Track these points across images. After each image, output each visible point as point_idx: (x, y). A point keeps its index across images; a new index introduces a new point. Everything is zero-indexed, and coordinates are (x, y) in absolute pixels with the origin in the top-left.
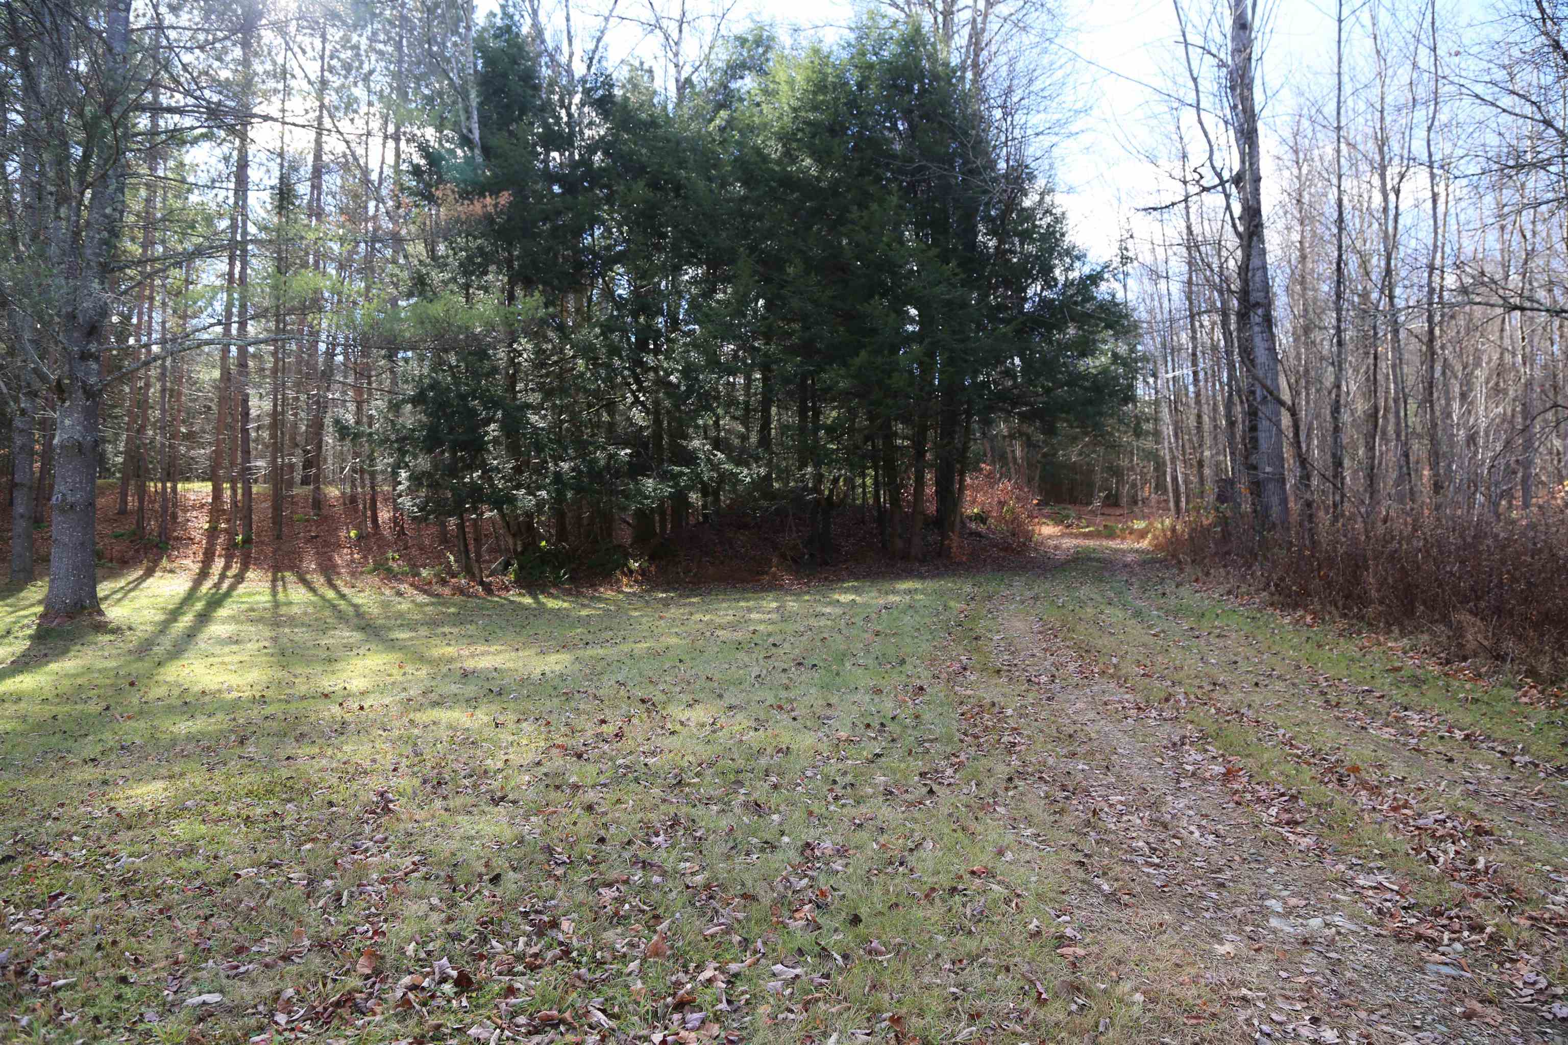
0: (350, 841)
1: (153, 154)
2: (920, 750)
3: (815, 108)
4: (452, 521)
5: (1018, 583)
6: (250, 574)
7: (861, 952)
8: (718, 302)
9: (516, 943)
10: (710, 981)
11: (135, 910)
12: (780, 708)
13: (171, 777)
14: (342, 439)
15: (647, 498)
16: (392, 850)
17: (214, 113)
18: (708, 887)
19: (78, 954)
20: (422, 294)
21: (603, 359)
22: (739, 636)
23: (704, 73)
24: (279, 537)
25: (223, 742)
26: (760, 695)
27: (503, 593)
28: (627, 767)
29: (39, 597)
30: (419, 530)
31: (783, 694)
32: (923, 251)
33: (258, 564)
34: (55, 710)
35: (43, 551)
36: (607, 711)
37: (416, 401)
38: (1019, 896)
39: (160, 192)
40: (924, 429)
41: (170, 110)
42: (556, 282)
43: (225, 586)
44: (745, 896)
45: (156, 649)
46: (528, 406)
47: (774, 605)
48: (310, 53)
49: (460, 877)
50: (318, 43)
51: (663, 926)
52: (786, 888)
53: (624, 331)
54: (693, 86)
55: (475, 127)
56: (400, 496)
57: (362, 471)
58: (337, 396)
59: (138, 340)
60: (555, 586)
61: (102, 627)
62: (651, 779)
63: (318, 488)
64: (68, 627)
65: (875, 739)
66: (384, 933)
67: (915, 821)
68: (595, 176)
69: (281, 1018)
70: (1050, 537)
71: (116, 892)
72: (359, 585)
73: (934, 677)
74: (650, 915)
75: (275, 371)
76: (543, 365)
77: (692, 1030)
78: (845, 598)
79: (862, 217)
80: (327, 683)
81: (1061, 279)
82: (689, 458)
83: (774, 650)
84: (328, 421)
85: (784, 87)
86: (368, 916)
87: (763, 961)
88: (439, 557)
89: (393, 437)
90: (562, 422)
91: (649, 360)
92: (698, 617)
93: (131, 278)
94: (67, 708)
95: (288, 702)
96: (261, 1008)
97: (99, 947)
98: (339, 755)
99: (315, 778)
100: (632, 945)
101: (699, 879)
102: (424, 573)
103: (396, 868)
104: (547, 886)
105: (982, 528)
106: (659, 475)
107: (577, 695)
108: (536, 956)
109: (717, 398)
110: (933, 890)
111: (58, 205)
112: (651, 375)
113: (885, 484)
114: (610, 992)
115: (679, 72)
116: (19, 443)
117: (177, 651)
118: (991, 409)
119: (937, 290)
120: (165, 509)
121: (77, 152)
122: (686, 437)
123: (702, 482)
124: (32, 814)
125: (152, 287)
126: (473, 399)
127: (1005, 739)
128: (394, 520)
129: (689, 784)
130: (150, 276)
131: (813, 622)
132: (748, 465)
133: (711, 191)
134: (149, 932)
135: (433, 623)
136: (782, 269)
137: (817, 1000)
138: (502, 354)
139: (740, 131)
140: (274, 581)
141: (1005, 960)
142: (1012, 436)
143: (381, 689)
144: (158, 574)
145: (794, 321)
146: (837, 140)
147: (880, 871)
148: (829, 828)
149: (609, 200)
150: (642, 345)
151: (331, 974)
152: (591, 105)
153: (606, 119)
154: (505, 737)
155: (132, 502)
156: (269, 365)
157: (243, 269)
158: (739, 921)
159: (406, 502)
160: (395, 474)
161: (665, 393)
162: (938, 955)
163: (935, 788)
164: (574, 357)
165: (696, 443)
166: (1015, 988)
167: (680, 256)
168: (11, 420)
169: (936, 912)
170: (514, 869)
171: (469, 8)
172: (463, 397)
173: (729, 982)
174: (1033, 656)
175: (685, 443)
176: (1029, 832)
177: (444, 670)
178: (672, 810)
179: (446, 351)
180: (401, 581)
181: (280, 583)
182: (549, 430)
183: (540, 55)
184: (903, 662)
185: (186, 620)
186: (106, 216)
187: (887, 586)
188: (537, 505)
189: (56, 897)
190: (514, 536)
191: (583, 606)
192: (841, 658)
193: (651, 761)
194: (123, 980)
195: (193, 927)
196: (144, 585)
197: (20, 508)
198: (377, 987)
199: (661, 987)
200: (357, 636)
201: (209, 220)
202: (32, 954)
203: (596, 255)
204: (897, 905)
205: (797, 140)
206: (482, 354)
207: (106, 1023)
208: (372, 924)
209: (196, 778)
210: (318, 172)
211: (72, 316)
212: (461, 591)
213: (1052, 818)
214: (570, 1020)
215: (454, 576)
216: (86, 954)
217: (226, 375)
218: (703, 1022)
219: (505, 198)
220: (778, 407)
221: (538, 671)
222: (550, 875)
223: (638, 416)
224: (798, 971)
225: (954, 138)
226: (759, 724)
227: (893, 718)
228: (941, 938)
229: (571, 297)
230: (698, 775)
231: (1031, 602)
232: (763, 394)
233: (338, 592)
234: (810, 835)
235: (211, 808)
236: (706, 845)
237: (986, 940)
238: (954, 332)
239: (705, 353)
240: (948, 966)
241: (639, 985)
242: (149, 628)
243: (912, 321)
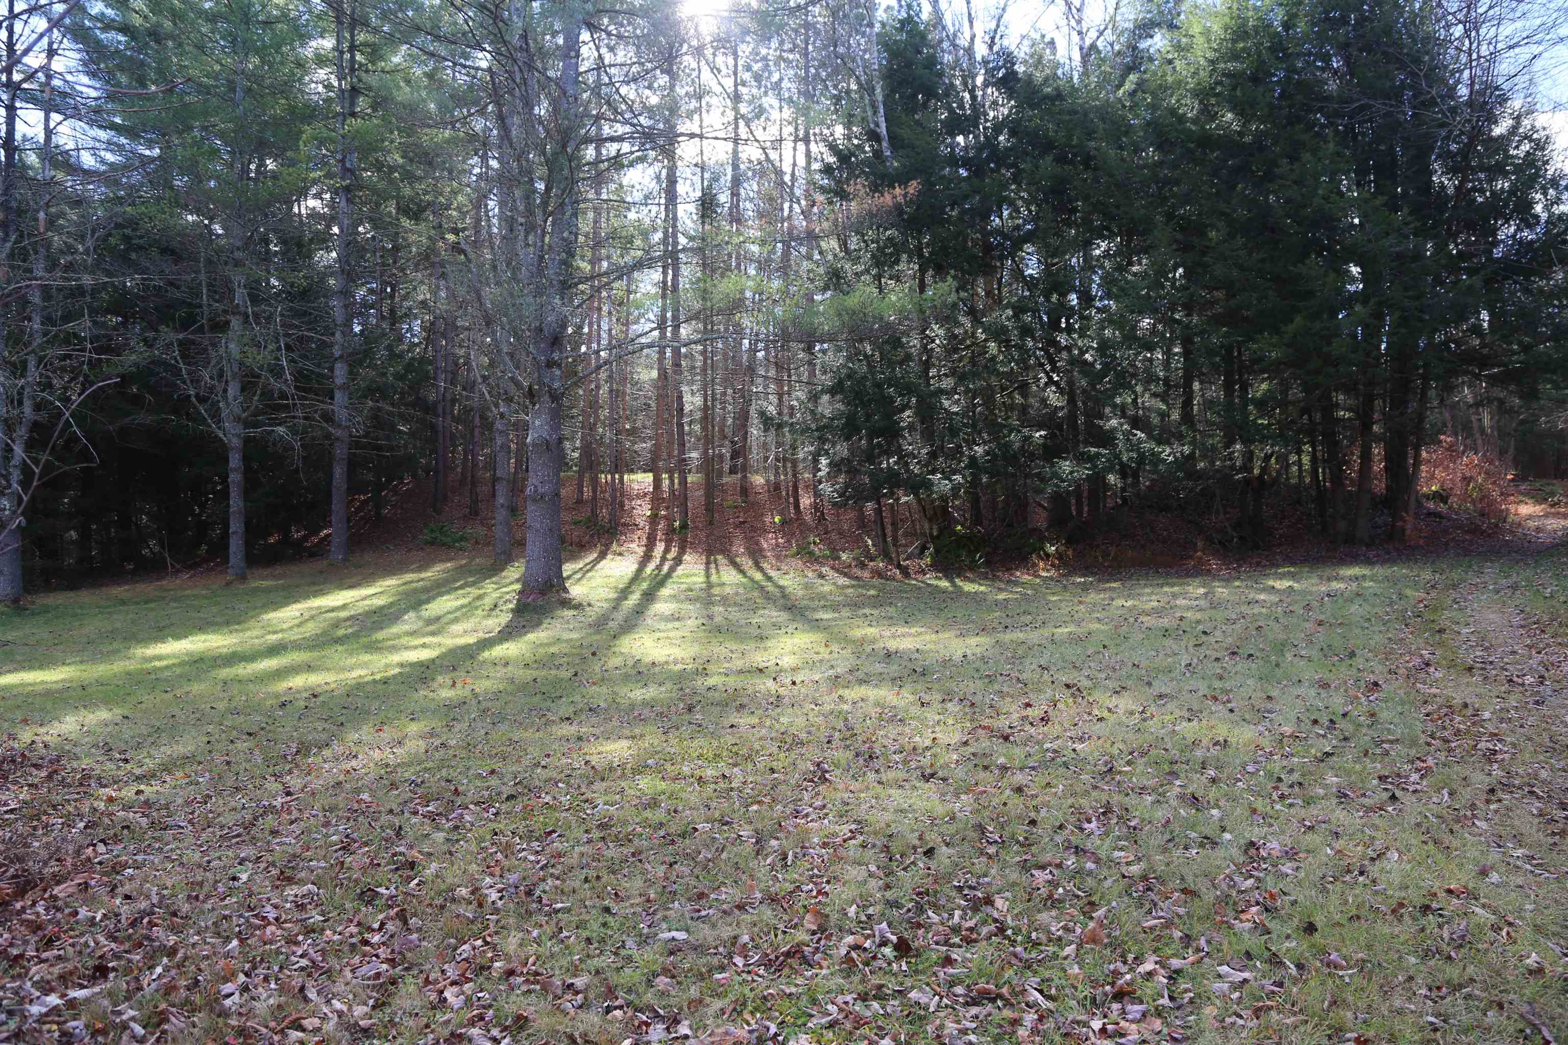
0: (791, 806)
1: (599, 180)
2: (1378, 751)
3: (1235, 56)
4: (870, 506)
5: (1491, 571)
6: (686, 557)
7: (1318, 964)
8: (1135, 275)
9: (951, 916)
10: (1150, 974)
11: (612, 852)
12: (1215, 698)
13: (633, 737)
14: (766, 430)
15: (1063, 481)
16: (830, 816)
17: (647, 137)
18: (1145, 878)
19: (570, 884)
20: (837, 287)
21: (1015, 339)
22: (1165, 622)
23: (1109, 36)
24: (711, 523)
25: (673, 709)
26: (1193, 684)
27: (920, 577)
28: (1055, 751)
29: (517, 576)
30: (838, 515)
31: (1217, 684)
32: (1366, 201)
33: (694, 548)
34: (535, 673)
35: (519, 536)
36: (1031, 695)
37: (832, 391)
38: (1510, 924)
39: (604, 215)
40: (1369, 399)
41: (612, 139)
42: (966, 266)
43: (666, 568)
44: (1184, 891)
45: (611, 624)
46: (941, 391)
47: (1202, 591)
48: (724, 71)
49: (895, 847)
50: (731, 60)
51: (1100, 913)
52: (1230, 887)
53: (1035, 311)
54: (1099, 52)
55: (881, 119)
56: (820, 482)
57: (785, 459)
58: (760, 389)
59: (589, 348)
60: (971, 569)
61: (566, 603)
62: (1080, 765)
63: (745, 477)
64: (540, 602)
65: (1324, 736)
66: (827, 894)
67: (1376, 828)
68: (999, 157)
69: (739, 961)
70: (1530, 517)
71: (596, 834)
72: (784, 567)
73: (1390, 672)
74: (1085, 901)
75: (704, 370)
76: (956, 350)
77: (1132, 1021)
78: (1282, 584)
79: (1292, 170)
80: (760, 659)
81: (1544, 216)
82: (1106, 439)
83: (1204, 638)
84: (753, 413)
85: (1200, 40)
86: (812, 877)
87: (1206, 960)
88: (857, 542)
89: (813, 426)
90: (974, 406)
91: (1063, 339)
92: (1119, 602)
93: (583, 292)
94: (544, 673)
95: (727, 675)
96: (721, 949)
97: (586, 880)
98: (777, 726)
99: (757, 746)
100: (1066, 929)
101: (1135, 869)
102: (844, 556)
103: (835, 835)
104: (980, 863)
105: (1442, 508)
106: (1075, 457)
107: (1000, 678)
108: (971, 929)
109: (1134, 375)
110: (1401, 905)
111: (527, 233)
112: (1064, 355)
113: (1324, 461)
114: (1047, 974)
115: (1082, 39)
116: (499, 442)
117: (629, 625)
118: (1456, 373)
119: (1386, 242)
120: (614, 498)
121: (541, 186)
122: (1101, 416)
123: (1121, 464)
124: (526, 762)
125: (600, 298)
126: (889, 386)
127: (1482, 745)
128: (815, 507)
129: (1120, 772)
130: (599, 290)
131: (1244, 609)
132: (1170, 444)
133: (1123, 160)
134: (625, 871)
135: (855, 605)
136: (1203, 235)
137: (1270, 1008)
138: (915, 342)
139: (1152, 93)
140: (708, 563)
141: (1495, 995)
142: (1478, 404)
143: (811, 665)
144: (609, 557)
145: (1217, 289)
146: (1261, 89)
147: (1336, 879)
148: (1276, 827)
149: (1016, 179)
150: (1054, 325)
151: (781, 926)
152: (994, 84)
153: (1010, 98)
154: (931, 716)
155: (587, 493)
156: (699, 364)
157: (675, 276)
158: (1180, 916)
159: (826, 488)
160: (816, 461)
161: (1080, 372)
162: (1411, 978)
163: (1398, 793)
164: (986, 340)
165: (1114, 422)
166: (1511, 1029)
167: (1091, 230)
168: (492, 424)
169: (1406, 929)
170: (947, 845)
171: (871, 7)
172: (879, 385)
173: (1170, 978)
174: (1514, 653)
175: (1101, 423)
176: (1519, 852)
177: (868, 649)
178: (1104, 797)
179: (861, 341)
180: (822, 564)
181: (713, 566)
182: (964, 414)
183: (941, 41)
184: (1352, 655)
185: (634, 599)
186: (563, 239)
187: (1328, 572)
188: (952, 489)
189: (550, 833)
190: (930, 520)
191: (1000, 589)
192: (1281, 647)
193: (1079, 747)
194: (607, 910)
195: (661, 870)
196: (599, 566)
197: (501, 500)
198: (822, 942)
199: (1098, 974)
200: (784, 616)
201: (645, 234)
202: (535, 879)
203: (1006, 237)
204: (1358, 917)
205: (1217, 95)
206: (896, 343)
207: (596, 945)
208: (815, 884)
209: (652, 738)
210: (737, 182)
211: (540, 330)
212: (879, 574)
213: (1550, 840)
214: (1007, 996)
215: (872, 559)
216: (577, 884)
217: (663, 374)
218: (1144, 1015)
219: (913, 187)
220: (1201, 383)
221: (960, 653)
222: (982, 853)
223: (1054, 398)
224: (1246, 975)
225: (1402, 67)
226: (1192, 715)
227: (1344, 715)
228: (1413, 960)
229: (981, 281)
230: (1129, 763)
231: (1509, 592)
232: (1186, 369)
233: (765, 575)
234: (1255, 834)
235: (668, 766)
236: (1142, 835)
237: (1471, 969)
238: (1406, 289)
239: (1121, 328)
240: (1423, 991)
241: (1076, 969)
242: (606, 605)
243: (1353, 280)
